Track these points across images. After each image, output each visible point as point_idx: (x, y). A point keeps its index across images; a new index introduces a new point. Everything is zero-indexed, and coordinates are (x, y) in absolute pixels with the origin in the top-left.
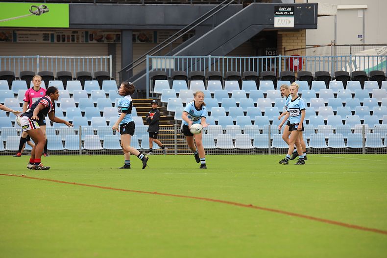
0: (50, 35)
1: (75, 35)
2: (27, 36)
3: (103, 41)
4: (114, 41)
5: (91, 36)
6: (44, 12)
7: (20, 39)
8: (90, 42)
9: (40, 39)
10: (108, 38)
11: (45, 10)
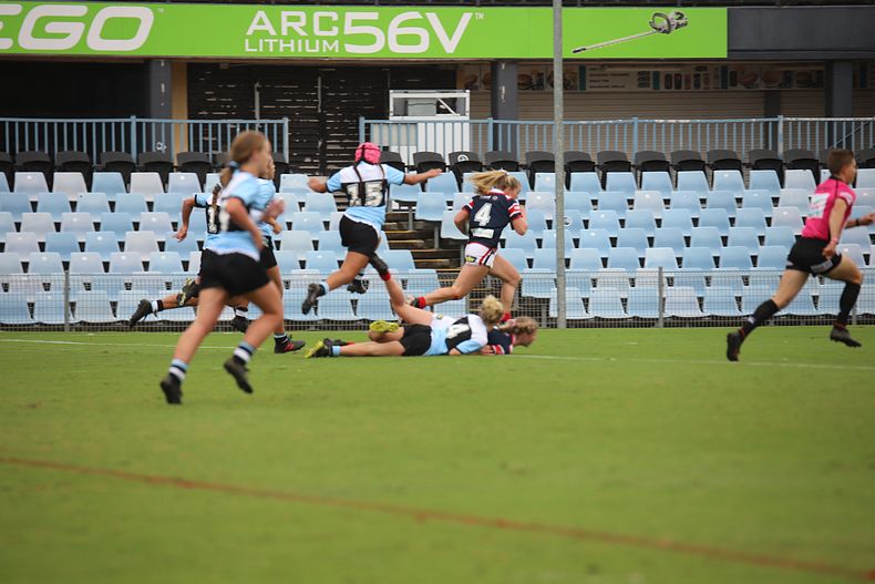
0: (651, 75)
1: (702, 73)
2: (605, 78)
3: (757, 86)
4: (780, 85)
5: (734, 74)
6: (678, 26)
7: (593, 84)
8: (730, 88)
9: (632, 85)
10: (768, 79)
11: (681, 22)
